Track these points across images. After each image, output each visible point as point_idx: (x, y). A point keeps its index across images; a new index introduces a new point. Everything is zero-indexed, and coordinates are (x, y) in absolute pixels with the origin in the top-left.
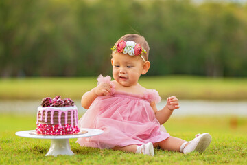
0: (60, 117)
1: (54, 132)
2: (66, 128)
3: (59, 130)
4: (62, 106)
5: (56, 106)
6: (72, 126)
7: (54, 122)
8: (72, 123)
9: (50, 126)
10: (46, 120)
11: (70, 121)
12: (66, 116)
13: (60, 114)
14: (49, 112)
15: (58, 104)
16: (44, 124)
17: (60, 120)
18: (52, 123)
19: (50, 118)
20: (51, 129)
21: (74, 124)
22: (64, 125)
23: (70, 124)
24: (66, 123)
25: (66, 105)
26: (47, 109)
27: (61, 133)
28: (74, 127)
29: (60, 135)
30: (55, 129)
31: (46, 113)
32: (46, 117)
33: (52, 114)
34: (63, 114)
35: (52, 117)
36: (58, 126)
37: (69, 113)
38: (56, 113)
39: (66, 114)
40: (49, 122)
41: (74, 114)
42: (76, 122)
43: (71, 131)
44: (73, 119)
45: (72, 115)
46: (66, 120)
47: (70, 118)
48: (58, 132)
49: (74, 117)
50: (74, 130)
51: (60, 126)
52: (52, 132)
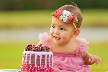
0: (36, 59)
1: (31, 70)
2: (40, 67)
3: (35, 68)
6: (46, 66)
8: (46, 64)
9: (29, 65)
10: (26, 61)
11: (44, 62)
12: (41, 59)
13: (36, 56)
14: (29, 54)
16: (25, 63)
17: (36, 61)
18: (30, 63)
20: (29, 68)
21: (48, 65)
22: (38, 65)
23: (44, 65)
24: (40, 64)
25: (42, 50)
28: (48, 67)
30: (32, 68)
31: (26, 56)
32: (26, 58)
33: (30, 56)
34: (38, 57)
35: (30, 58)
36: (34, 65)
37: (44, 56)
38: (33, 56)
39: (41, 57)
40: (28, 62)
41: (48, 57)
42: (50, 64)
43: (44, 70)
44: (46, 61)
45: (46, 59)
46: (41, 61)
47: (44, 60)
48: (34, 70)
49: (48, 60)
50: (47, 70)
51: (36, 66)
52: (29, 70)
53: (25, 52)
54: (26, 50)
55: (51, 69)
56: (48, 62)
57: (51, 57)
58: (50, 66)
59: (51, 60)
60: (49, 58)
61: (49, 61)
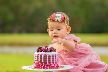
0: (47, 58)
1: (44, 67)
2: (51, 65)
3: (47, 66)
4: (49, 52)
5: (45, 52)
6: (55, 63)
7: (44, 61)
8: (55, 61)
9: (42, 63)
10: (39, 60)
12: (51, 58)
13: (48, 56)
14: (41, 55)
15: (47, 51)
16: (38, 62)
17: (47, 60)
18: (43, 61)
19: (42, 59)
20: (42, 65)
23: (54, 63)
24: (51, 62)
25: (51, 51)
26: (40, 53)
27: (48, 68)
28: (56, 64)
29: (47, 69)
30: (45, 65)
31: (39, 56)
32: (39, 58)
33: (43, 56)
34: (49, 56)
35: (43, 58)
36: (47, 63)
37: (53, 56)
38: (45, 56)
39: (51, 56)
40: (41, 61)
43: (54, 66)
44: (55, 59)
45: (55, 57)
46: (51, 60)
47: (53, 58)
48: (46, 67)
50: (56, 66)
51: (48, 63)
52: (43, 67)
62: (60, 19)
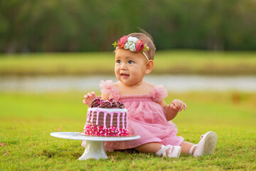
0: (105, 118)
1: (98, 133)
2: (110, 130)
3: (104, 131)
4: (108, 108)
5: (102, 107)
6: (118, 128)
7: (99, 123)
8: (118, 125)
9: (96, 126)
10: (91, 121)
11: (116, 123)
12: (112, 118)
13: (105, 115)
14: (95, 112)
15: (106, 106)
16: (90, 124)
17: (105, 121)
18: (97, 124)
19: (96, 119)
20: (96, 130)
21: (121, 127)
22: (108, 126)
23: (116, 127)
24: (111, 125)
25: (114, 106)
26: (94, 109)
27: (105, 135)
28: (121, 130)
30: (100, 131)
31: (92, 114)
32: (92, 117)
33: (98, 114)
34: (109, 115)
35: (97, 118)
36: (103, 127)
37: (115, 115)
38: (102, 114)
39: (112, 115)
40: (94, 122)
41: (121, 116)
42: (123, 125)
43: (116, 133)
44: (118, 121)
45: (118, 118)
46: (111, 122)
47: (116, 120)
48: (102, 133)
49: (121, 119)
50: (120, 133)
51: (105, 127)
52: (96, 133)
53: (90, 109)
54: (92, 107)
55: (125, 131)
56: (121, 123)
57: (125, 116)
58: (124, 128)
59: (125, 119)
60: (123, 118)
61: (123, 121)
62: (133, 48)
